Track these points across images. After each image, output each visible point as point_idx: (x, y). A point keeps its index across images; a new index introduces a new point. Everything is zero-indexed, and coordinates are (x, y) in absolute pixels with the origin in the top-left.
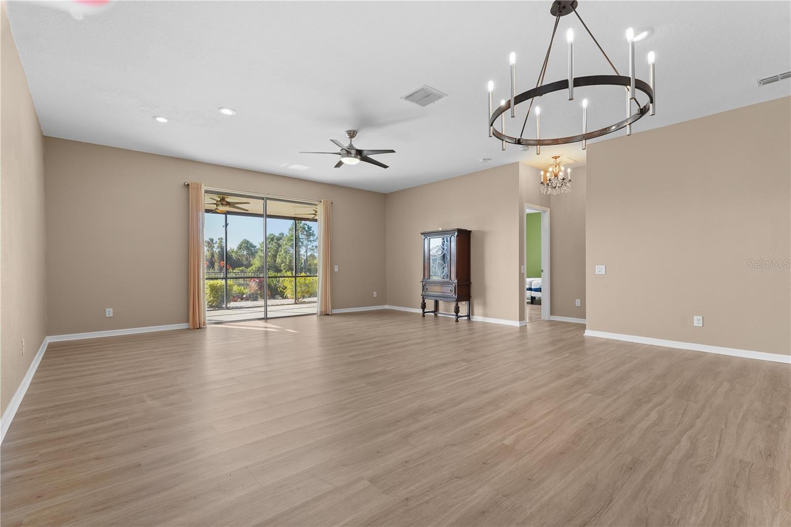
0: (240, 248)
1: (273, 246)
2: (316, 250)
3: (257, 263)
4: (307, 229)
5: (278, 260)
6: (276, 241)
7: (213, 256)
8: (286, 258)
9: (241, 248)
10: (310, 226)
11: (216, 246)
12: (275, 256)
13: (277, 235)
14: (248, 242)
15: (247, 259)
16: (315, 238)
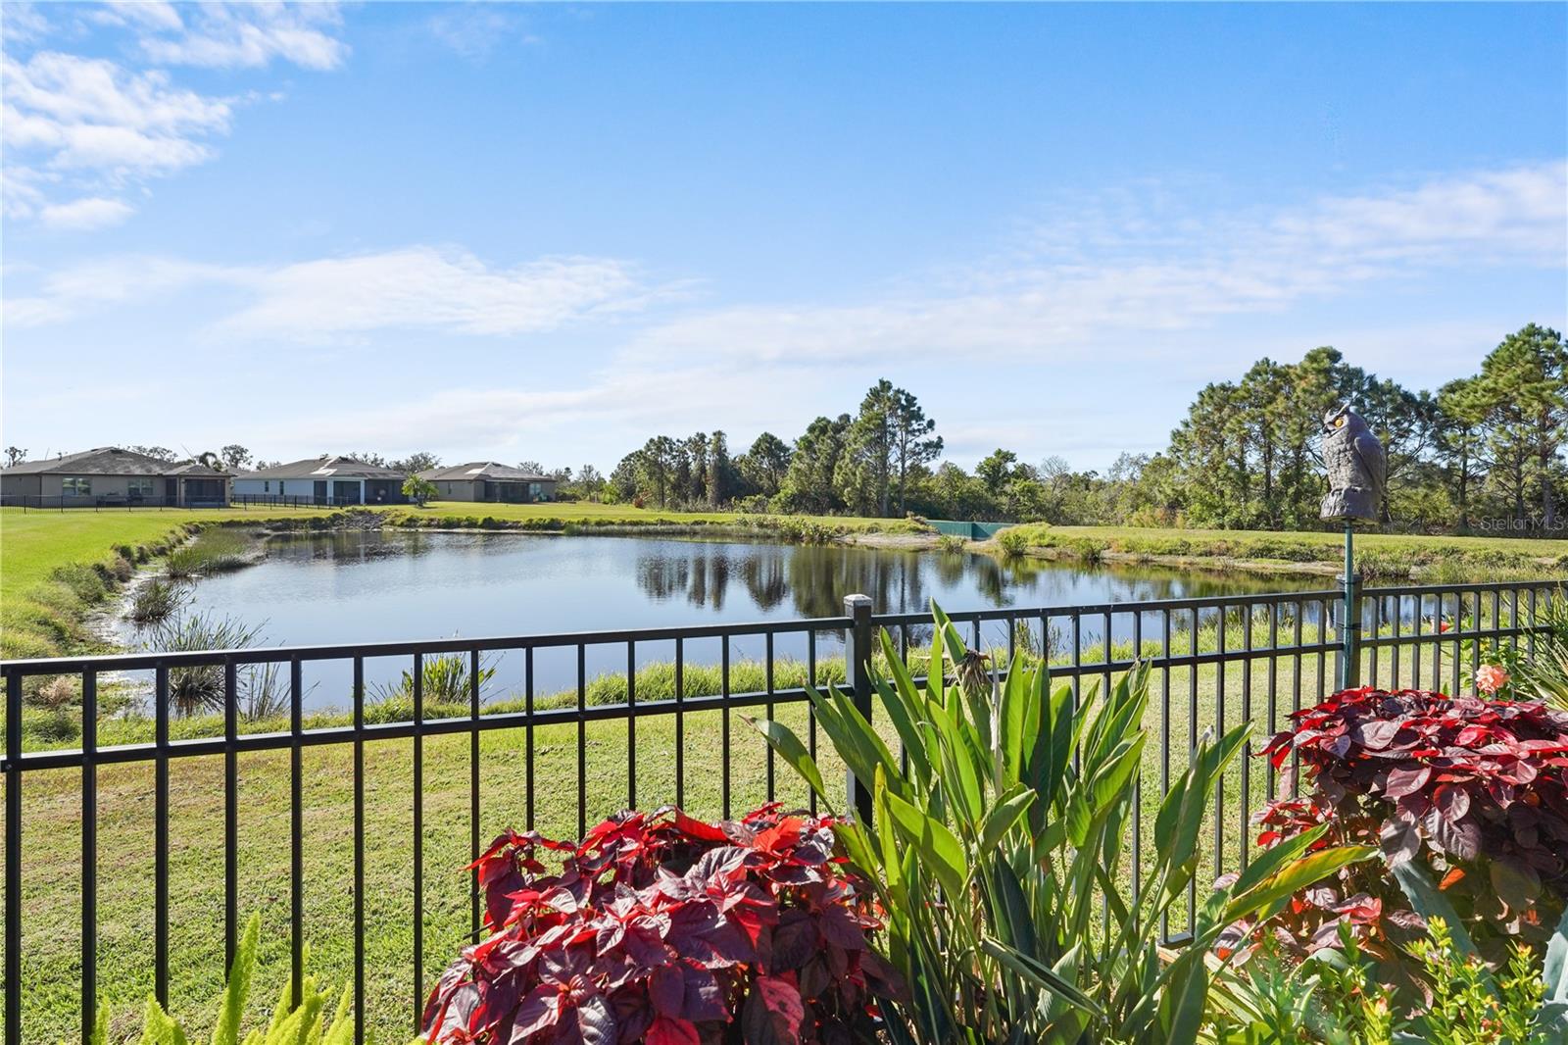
0: (756, 450)
1: (825, 446)
2: (924, 455)
3: (789, 486)
4: (903, 402)
5: (838, 479)
6: (830, 433)
7: (703, 470)
8: (854, 474)
9: (759, 453)
10: (912, 394)
11: (709, 448)
12: (829, 469)
13: (834, 419)
14: (773, 438)
15: (770, 478)
16: (925, 423)
